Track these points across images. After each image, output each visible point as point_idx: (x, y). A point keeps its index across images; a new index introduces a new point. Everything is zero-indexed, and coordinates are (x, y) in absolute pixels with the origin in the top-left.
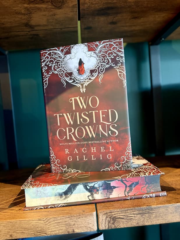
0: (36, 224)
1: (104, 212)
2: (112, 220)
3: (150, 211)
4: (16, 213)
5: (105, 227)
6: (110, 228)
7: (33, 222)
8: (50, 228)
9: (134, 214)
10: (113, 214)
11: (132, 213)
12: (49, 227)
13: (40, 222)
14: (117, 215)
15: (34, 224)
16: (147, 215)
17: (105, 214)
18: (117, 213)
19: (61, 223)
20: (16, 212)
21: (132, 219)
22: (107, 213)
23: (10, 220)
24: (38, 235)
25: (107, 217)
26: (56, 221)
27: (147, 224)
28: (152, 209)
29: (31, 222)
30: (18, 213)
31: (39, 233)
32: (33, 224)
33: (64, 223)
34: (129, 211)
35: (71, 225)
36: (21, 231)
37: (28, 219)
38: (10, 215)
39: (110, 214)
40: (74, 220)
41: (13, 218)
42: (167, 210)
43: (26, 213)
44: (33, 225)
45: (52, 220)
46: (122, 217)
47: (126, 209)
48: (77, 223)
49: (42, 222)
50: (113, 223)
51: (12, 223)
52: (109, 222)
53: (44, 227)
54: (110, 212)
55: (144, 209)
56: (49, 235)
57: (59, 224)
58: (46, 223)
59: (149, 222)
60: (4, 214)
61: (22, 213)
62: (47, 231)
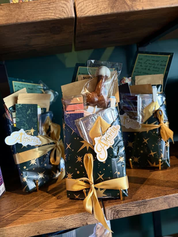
0: (58, 222)
1: (109, 207)
2: (116, 212)
3: (145, 203)
4: (39, 214)
5: (111, 218)
6: (115, 219)
7: (54, 220)
8: (69, 224)
9: (132, 207)
10: (117, 208)
11: (131, 206)
12: (67, 223)
13: (60, 220)
14: (119, 209)
15: (56, 222)
16: (143, 206)
17: (110, 209)
18: (120, 207)
19: (77, 219)
20: (39, 213)
21: (131, 210)
22: (112, 208)
23: (36, 221)
24: (60, 230)
25: (112, 211)
26: (73, 218)
27: (143, 213)
28: (146, 202)
29: (53, 221)
30: (41, 214)
31: (60, 228)
32: (55, 222)
33: (79, 219)
34: (129, 205)
35: (84, 220)
36: (46, 229)
37: (51, 219)
38: (35, 217)
39: (114, 208)
40: (87, 216)
41: (38, 219)
42: (158, 201)
43: (48, 213)
44: (55, 223)
45: (69, 218)
46: (123, 209)
47: (126, 203)
48: (90, 218)
49: (62, 220)
50: (117, 215)
51: (39, 223)
52: (114, 214)
53: (63, 223)
54: (114, 207)
55: (140, 202)
56: (68, 229)
57: (75, 220)
58: (65, 221)
59: (144, 211)
60: (29, 216)
61: (44, 214)
62: (66, 226)
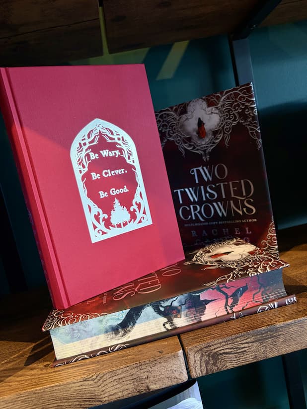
0: (81, 387)
1: (196, 347)
2: (211, 358)
3: (274, 333)
4: (41, 374)
5: (202, 372)
6: (210, 373)
7: (73, 385)
8: (107, 391)
9: (247, 343)
10: (212, 348)
11: (245, 341)
12: (104, 388)
13: (86, 383)
14: (218, 349)
15: (77, 388)
16: (270, 341)
17: (198, 351)
18: (219, 345)
19: (124, 379)
20: (40, 372)
21: (245, 351)
22: (201, 349)
23: (31, 388)
24: (87, 406)
25: (202, 355)
26: (114, 378)
27: (271, 355)
28: (277, 330)
29: (71, 385)
30: (44, 374)
31: (87, 403)
32: (75, 388)
33: (129, 378)
34: (238, 339)
35: (142, 379)
36: (56, 405)
37: (65, 383)
38: (31, 379)
39: (207, 349)
40: (147, 370)
41: (37, 384)
42: (302, 327)
43: (59, 371)
44: (75, 391)
45: (107, 376)
46: (227, 351)
47: (233, 337)
48: (153, 374)
49: (92, 382)
50: (214, 364)
51: (38, 393)
52: (207, 363)
53: (94, 391)
54: (207, 347)
55: (263, 332)
56: (106, 403)
57: (121, 381)
58: (99, 384)
59: (274, 352)
60: (19, 379)
61: (52, 373)
62: (101, 396)
